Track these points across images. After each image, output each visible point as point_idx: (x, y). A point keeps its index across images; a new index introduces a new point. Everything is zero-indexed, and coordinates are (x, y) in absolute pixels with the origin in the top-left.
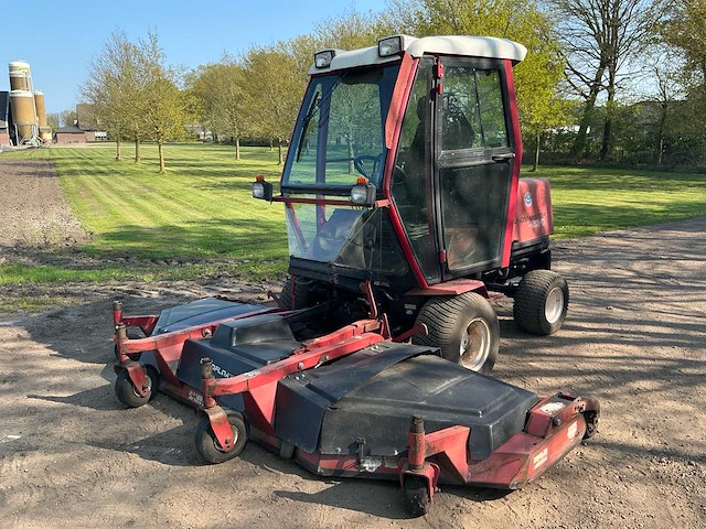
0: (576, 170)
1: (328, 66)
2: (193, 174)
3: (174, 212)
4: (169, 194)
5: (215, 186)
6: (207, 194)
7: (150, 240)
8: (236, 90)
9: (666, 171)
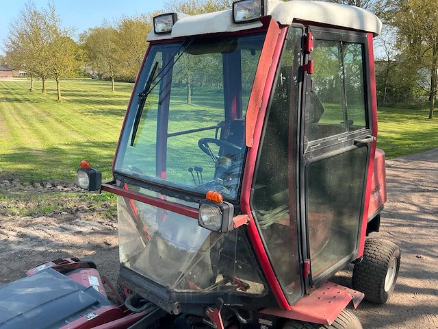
0: (334, 105)
1: (169, 32)
2: (80, 102)
3: (61, 134)
4: (60, 118)
5: (94, 112)
6: (87, 119)
7: (35, 162)
8: (112, 46)
9: (390, 106)
